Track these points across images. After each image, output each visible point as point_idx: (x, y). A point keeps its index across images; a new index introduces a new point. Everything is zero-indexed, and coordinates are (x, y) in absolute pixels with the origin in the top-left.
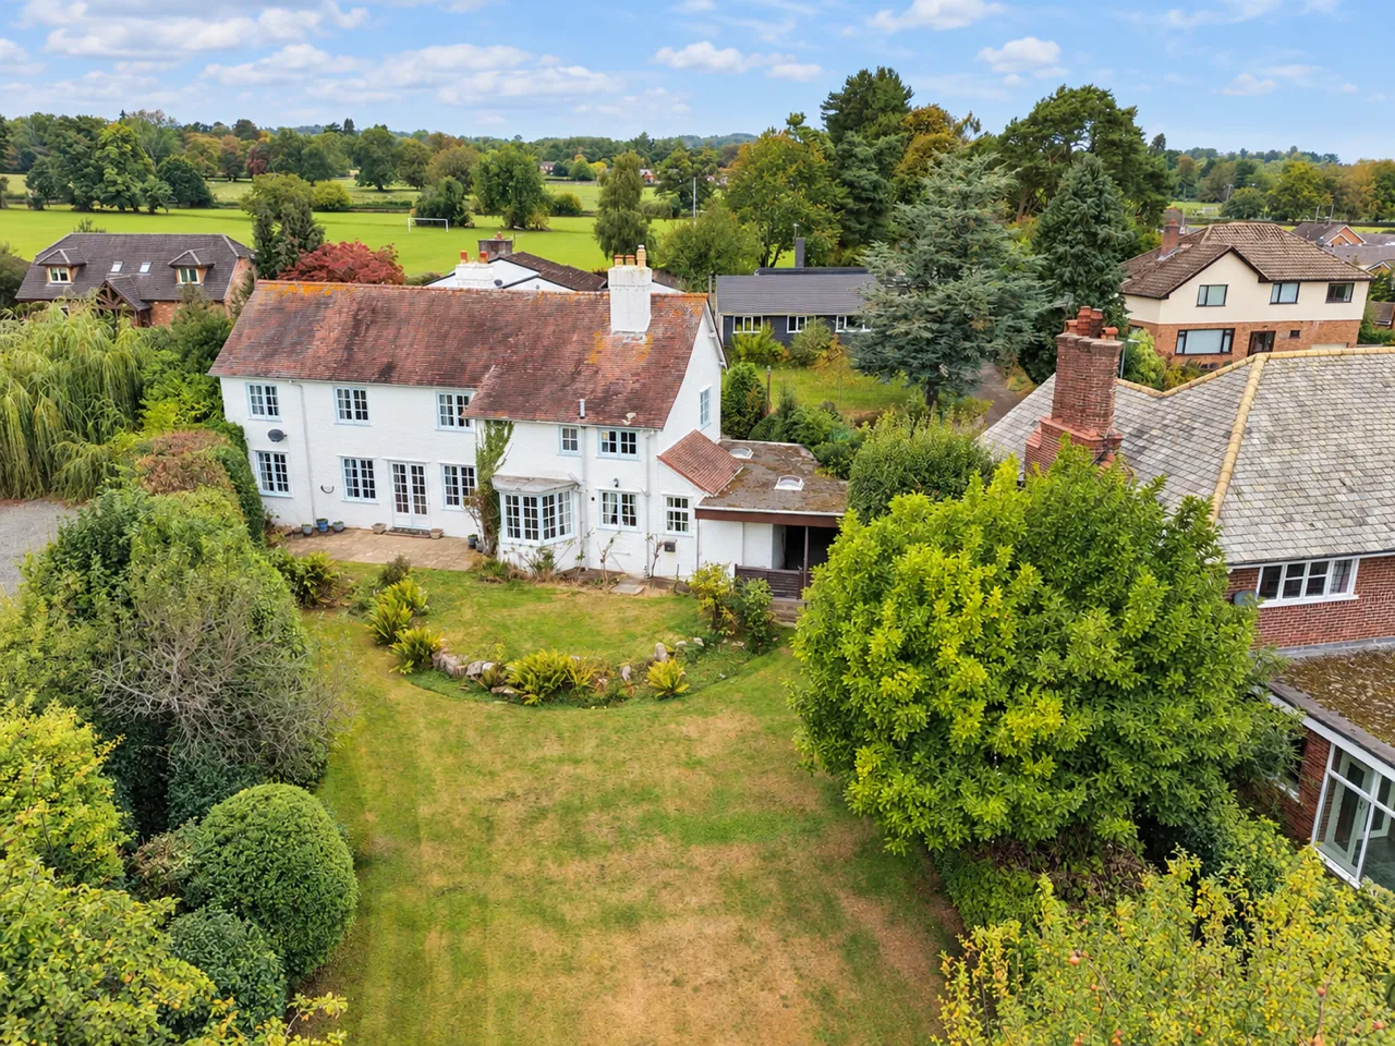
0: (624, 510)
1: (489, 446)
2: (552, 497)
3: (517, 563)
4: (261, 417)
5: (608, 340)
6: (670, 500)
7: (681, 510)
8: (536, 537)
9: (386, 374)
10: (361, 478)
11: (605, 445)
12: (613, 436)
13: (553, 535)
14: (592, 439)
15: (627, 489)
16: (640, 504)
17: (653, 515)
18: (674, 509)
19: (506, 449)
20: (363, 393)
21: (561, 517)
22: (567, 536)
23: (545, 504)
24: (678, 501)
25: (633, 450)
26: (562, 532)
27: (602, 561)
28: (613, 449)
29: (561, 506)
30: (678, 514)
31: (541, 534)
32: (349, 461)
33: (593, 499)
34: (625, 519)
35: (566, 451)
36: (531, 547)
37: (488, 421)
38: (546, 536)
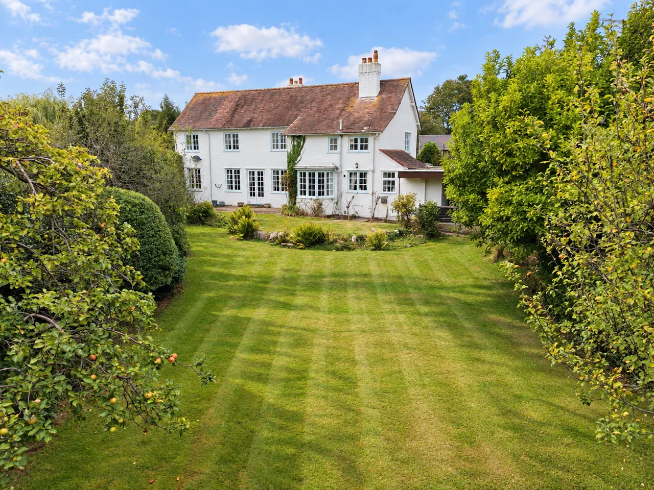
0: (360, 180)
1: (294, 152)
2: (323, 174)
3: (304, 208)
4: (191, 151)
5: (358, 101)
6: (385, 174)
7: (391, 179)
8: (314, 195)
9: (249, 125)
10: (233, 179)
11: (352, 146)
12: (356, 141)
13: (323, 195)
14: (345, 143)
15: (362, 168)
16: (369, 178)
17: (376, 183)
18: (387, 179)
19: (301, 153)
20: (237, 135)
21: (328, 186)
22: (330, 197)
23: (319, 176)
24: (389, 174)
25: (366, 148)
26: (328, 195)
27: (348, 207)
28: (356, 148)
29: (328, 180)
30: (389, 182)
31: (317, 193)
32: (229, 171)
33: (345, 176)
34: (361, 187)
35: (332, 151)
36: (311, 199)
37: (293, 137)
38: (319, 195)
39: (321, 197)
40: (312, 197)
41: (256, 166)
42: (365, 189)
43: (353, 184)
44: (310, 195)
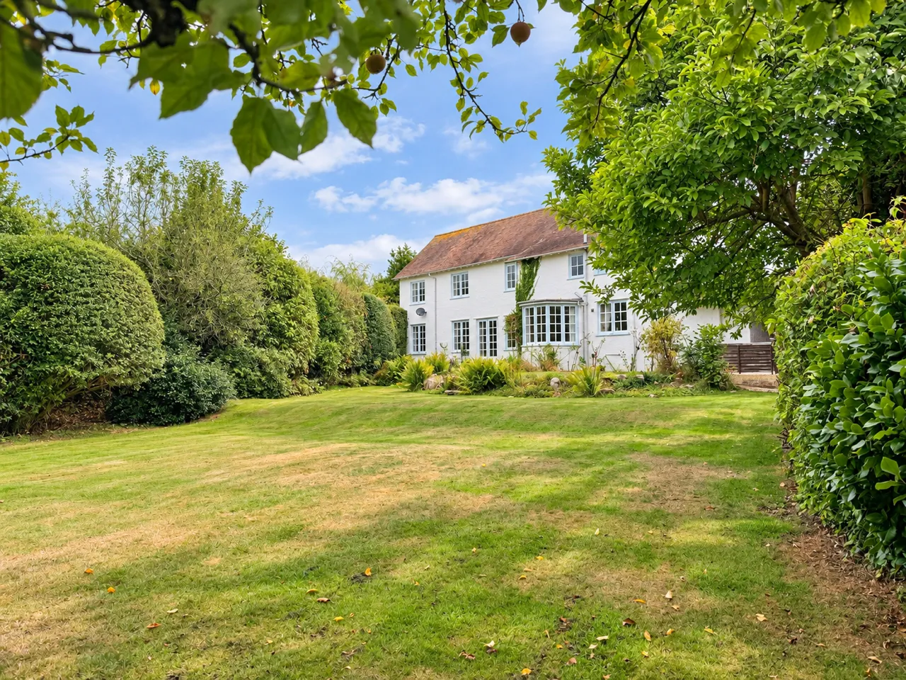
0: (616, 315)
1: (524, 284)
2: (558, 308)
4: (416, 303)
8: (545, 340)
9: (479, 260)
10: (462, 334)
13: (559, 340)
15: (618, 297)
16: (629, 310)
19: (534, 284)
20: (467, 276)
21: (567, 327)
22: (571, 342)
23: (552, 312)
26: (567, 338)
27: (593, 356)
31: (548, 337)
32: (457, 324)
33: (593, 311)
34: (617, 326)
35: (575, 277)
36: (540, 346)
37: (524, 262)
38: (552, 339)
39: (556, 343)
40: (542, 343)
41: (486, 314)
42: (625, 327)
43: (606, 322)
44: (539, 340)
